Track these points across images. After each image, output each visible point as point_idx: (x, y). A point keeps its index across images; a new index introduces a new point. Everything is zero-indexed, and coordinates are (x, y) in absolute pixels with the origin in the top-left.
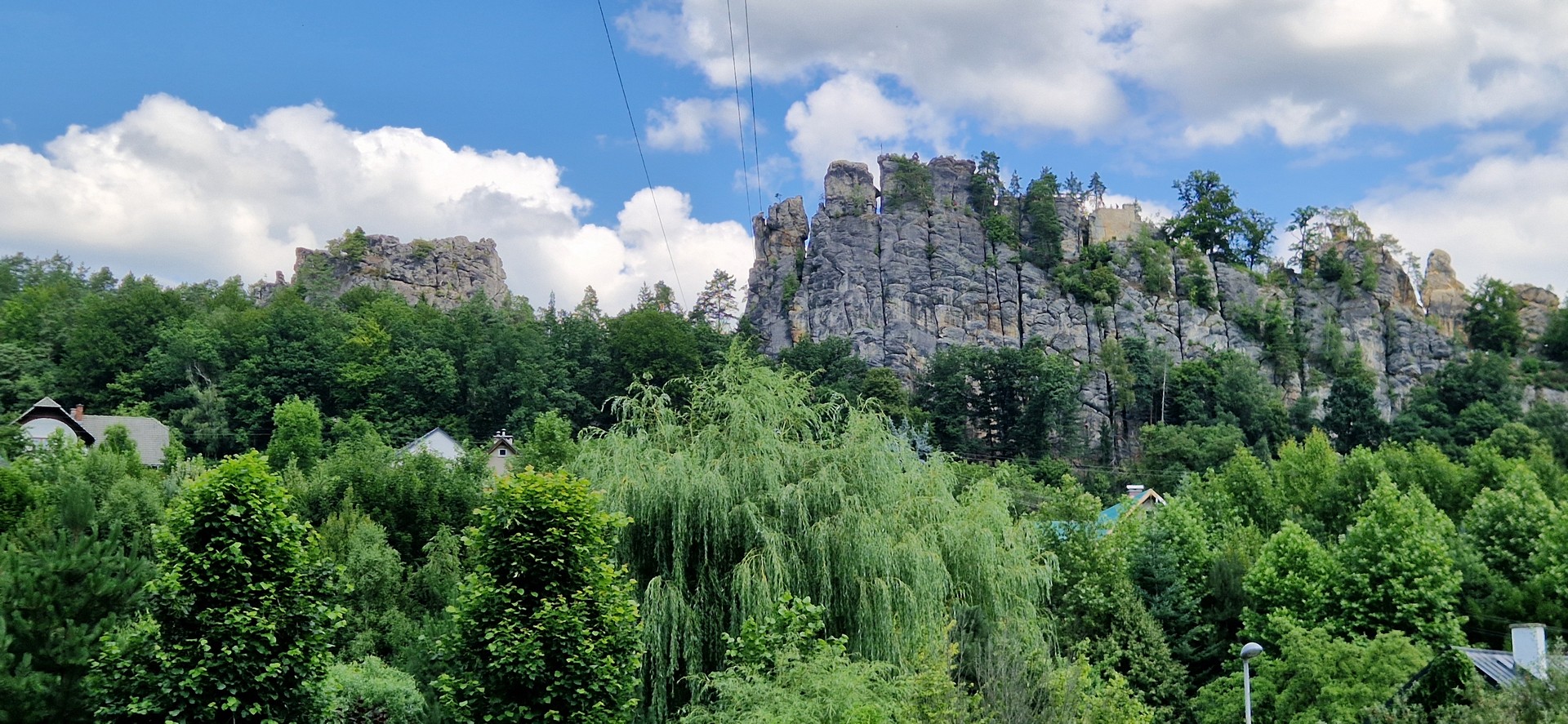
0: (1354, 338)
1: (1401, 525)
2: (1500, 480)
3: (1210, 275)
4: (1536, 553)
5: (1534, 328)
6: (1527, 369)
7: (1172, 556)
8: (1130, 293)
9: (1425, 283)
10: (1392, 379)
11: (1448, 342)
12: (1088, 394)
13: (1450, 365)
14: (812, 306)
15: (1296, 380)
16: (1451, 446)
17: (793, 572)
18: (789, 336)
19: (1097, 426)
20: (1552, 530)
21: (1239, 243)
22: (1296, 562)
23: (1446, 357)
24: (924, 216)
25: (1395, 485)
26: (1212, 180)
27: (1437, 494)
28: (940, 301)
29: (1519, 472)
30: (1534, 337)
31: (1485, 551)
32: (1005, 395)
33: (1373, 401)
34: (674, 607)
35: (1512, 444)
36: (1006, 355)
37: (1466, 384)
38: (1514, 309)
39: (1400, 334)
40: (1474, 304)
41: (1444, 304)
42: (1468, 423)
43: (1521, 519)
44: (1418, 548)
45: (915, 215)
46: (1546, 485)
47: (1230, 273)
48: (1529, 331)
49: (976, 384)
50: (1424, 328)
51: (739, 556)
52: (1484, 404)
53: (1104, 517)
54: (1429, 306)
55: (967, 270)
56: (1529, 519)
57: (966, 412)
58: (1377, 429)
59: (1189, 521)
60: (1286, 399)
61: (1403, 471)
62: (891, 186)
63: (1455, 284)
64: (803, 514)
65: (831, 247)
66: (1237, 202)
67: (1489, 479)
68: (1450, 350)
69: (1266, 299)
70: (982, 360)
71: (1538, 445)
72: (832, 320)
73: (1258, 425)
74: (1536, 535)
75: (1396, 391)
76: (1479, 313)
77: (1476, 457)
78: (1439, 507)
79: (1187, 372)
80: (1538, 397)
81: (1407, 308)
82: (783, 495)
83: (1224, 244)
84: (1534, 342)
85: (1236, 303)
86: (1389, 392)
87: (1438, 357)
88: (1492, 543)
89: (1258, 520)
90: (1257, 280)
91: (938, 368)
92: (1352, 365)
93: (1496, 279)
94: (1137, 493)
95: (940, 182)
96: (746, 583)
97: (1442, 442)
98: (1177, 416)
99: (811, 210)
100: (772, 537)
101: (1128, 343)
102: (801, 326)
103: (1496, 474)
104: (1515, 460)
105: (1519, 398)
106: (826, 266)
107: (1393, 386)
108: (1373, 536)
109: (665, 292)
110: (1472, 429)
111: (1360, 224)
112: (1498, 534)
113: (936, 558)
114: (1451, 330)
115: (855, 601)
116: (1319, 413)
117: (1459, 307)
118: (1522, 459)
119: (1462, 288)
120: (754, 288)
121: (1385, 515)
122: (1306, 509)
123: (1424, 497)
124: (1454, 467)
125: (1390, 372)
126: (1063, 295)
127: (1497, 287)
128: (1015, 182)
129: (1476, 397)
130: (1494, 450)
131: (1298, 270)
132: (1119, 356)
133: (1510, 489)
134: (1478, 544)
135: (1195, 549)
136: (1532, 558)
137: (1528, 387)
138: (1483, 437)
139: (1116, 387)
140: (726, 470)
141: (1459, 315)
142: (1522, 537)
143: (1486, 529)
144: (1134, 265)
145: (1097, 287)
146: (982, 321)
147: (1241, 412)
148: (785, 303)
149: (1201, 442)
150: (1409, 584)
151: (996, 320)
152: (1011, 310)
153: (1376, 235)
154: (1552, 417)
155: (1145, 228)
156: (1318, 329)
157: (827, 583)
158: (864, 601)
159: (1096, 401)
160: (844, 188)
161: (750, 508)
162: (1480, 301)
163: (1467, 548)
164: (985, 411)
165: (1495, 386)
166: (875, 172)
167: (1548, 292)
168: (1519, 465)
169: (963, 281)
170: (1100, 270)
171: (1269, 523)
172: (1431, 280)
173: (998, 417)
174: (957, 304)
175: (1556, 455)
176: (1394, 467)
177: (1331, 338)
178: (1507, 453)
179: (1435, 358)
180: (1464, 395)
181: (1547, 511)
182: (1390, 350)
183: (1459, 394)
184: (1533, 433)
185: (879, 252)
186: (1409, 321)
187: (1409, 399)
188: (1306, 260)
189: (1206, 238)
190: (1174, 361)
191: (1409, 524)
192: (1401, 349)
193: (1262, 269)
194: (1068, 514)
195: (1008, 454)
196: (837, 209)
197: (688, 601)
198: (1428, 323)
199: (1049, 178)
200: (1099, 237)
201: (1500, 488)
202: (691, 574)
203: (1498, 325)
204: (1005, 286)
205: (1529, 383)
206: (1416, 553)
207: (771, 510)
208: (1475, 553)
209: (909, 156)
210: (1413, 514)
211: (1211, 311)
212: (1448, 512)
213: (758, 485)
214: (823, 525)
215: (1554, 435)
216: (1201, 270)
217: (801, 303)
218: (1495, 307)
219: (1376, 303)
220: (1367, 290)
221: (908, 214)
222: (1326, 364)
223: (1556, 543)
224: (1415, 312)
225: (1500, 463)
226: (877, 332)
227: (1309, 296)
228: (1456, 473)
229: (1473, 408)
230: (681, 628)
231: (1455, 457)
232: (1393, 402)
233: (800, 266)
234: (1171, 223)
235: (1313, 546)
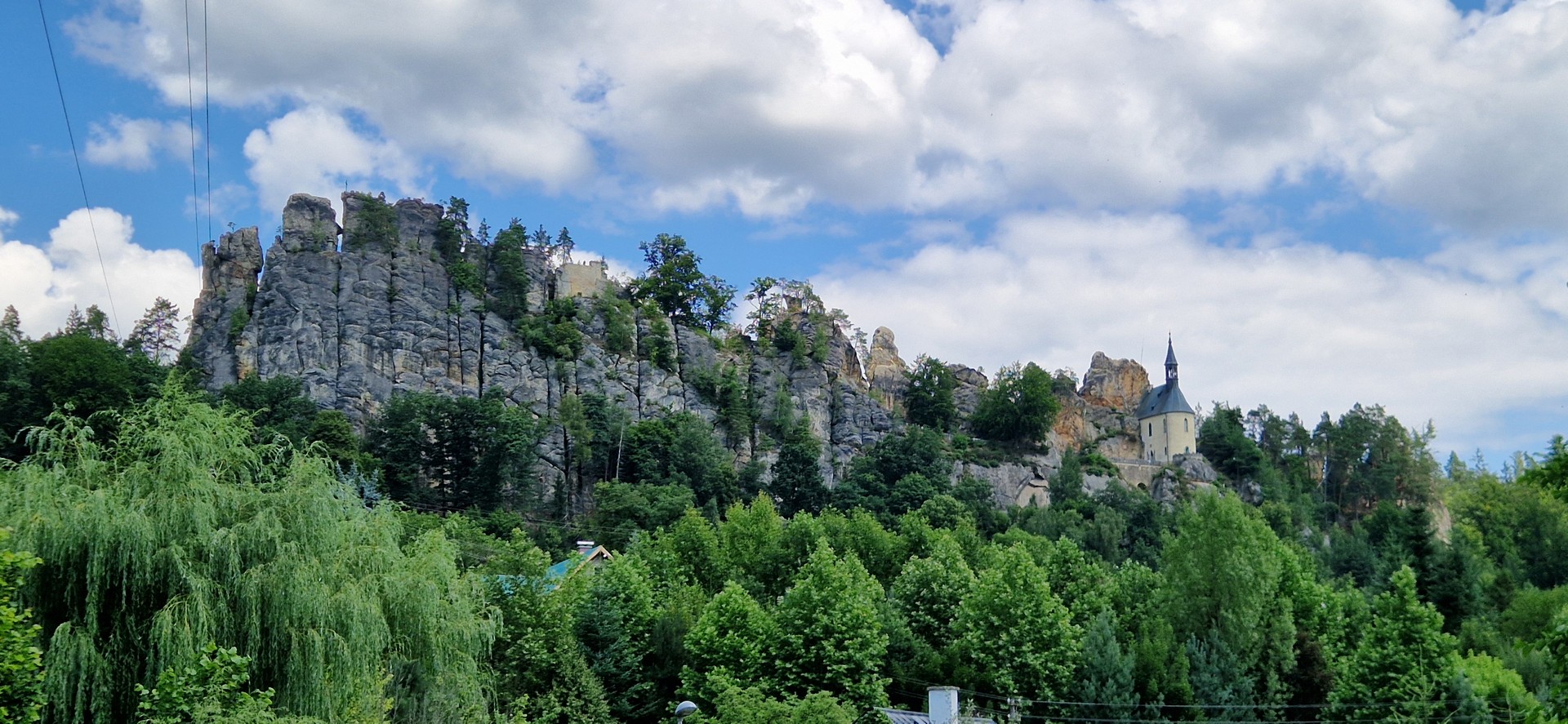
0: (803, 407)
1: (835, 589)
2: (927, 549)
3: (672, 337)
4: (956, 619)
5: (966, 407)
6: (957, 445)
7: (618, 613)
8: (593, 350)
9: (870, 358)
10: (835, 448)
11: (888, 415)
12: (545, 448)
13: (889, 437)
14: (262, 341)
15: (747, 444)
16: (885, 515)
17: (219, 621)
18: (235, 372)
19: (552, 481)
20: (971, 597)
21: (702, 308)
22: (736, 622)
23: (886, 429)
24: (388, 257)
25: (831, 550)
26: (678, 245)
27: (870, 560)
28: (399, 345)
29: (945, 540)
30: (964, 415)
31: (911, 616)
32: (461, 445)
33: (817, 469)
34: (83, 655)
35: (941, 516)
36: (465, 405)
37: (902, 456)
38: (948, 388)
39: (845, 405)
40: (913, 381)
41: (886, 379)
42: (902, 493)
43: (944, 587)
44: (850, 611)
45: (378, 256)
46: (968, 555)
47: (692, 336)
48: (960, 409)
49: (431, 432)
50: (867, 401)
51: (161, 602)
52: (918, 476)
53: (552, 572)
54: (873, 380)
55: (429, 315)
56: (951, 587)
57: (419, 461)
58: (820, 495)
59: (635, 578)
60: (736, 462)
61: (841, 537)
62: (354, 225)
63: (897, 359)
64: (234, 560)
65: (287, 283)
66: (701, 268)
67: (918, 547)
68: (889, 423)
69: (725, 364)
70: (439, 408)
71: (963, 517)
72: (283, 358)
73: (708, 486)
74: (957, 602)
75: (838, 460)
76: (917, 389)
77: (908, 526)
78: (871, 573)
79: (644, 430)
80: (966, 472)
81: (853, 382)
82: (214, 539)
83: (686, 308)
84: (964, 420)
85: (694, 366)
86: (833, 460)
87: (878, 429)
88: (917, 608)
89: (702, 579)
90: (716, 345)
91: (392, 413)
92: (800, 433)
93: (934, 358)
94: (588, 550)
95: (406, 224)
96: (167, 631)
97: (878, 510)
98: (631, 474)
99: (267, 242)
100: (199, 584)
101: (588, 399)
102: (248, 362)
103: (925, 543)
104: (942, 531)
105: (949, 472)
106: (280, 301)
107: (836, 455)
108: (809, 599)
109: (98, 318)
110: (905, 499)
111: (815, 298)
112: (923, 599)
113: (375, 609)
114: (891, 404)
115: (285, 653)
116: (767, 478)
117: (900, 383)
118: (949, 530)
119: (903, 365)
120: (199, 320)
121: (821, 578)
122: (749, 570)
123: (858, 562)
124: (887, 535)
125: (834, 441)
126: (526, 347)
127: (934, 365)
128: (484, 229)
129: (911, 469)
130: (923, 520)
131: (754, 337)
132: (578, 412)
133: (936, 558)
134: (904, 609)
135: (640, 606)
136: (952, 624)
137: (957, 461)
138: (915, 507)
139: (573, 443)
140: (153, 511)
141: (899, 390)
142: (944, 603)
143: (912, 595)
144: (598, 323)
145: (560, 341)
146: (441, 369)
147: (693, 473)
148: (232, 337)
149: (653, 500)
150: (839, 646)
151: (456, 369)
152: (473, 360)
153: (828, 310)
154: (977, 492)
155: (611, 285)
156: (770, 396)
157: (255, 633)
158: (295, 653)
159: (552, 455)
160: (304, 223)
161: (177, 552)
162: (919, 378)
163: (894, 613)
164: (439, 460)
165: (928, 459)
166: (338, 208)
167: (979, 374)
168: (945, 535)
169: (424, 326)
170: (565, 324)
171: (712, 583)
172: (876, 356)
173: (452, 466)
174: (416, 349)
175: (979, 528)
176: (833, 533)
177: (781, 405)
178: (935, 523)
179: (876, 430)
180: (900, 466)
181: (967, 579)
182: (835, 420)
183: (895, 465)
184: (959, 504)
185: (338, 290)
186: (854, 394)
187: (850, 468)
188: (763, 328)
189: (669, 301)
190: (631, 419)
191: (843, 588)
192: (845, 420)
193: (720, 334)
194: (516, 568)
195: (460, 505)
196: (295, 243)
197: (99, 649)
198: (871, 396)
199: (518, 229)
200: (565, 291)
201: (927, 556)
202: (105, 621)
203: (934, 402)
204: (468, 335)
205: (958, 458)
206: (848, 615)
207: (200, 555)
208: (901, 618)
209: (375, 195)
210: (847, 579)
211: (671, 372)
212: (879, 577)
213: (186, 527)
214: (256, 572)
215: (978, 509)
216: (663, 332)
217: (250, 339)
218: (932, 384)
219: (825, 374)
220: (818, 361)
221: (371, 254)
222: (776, 430)
223: (974, 610)
224: (860, 385)
225: (928, 531)
226: (330, 374)
227: (763, 364)
228: (889, 540)
229: (907, 479)
230: (90, 678)
231: (889, 525)
232: (835, 471)
233: (251, 299)
234: (635, 283)
235: (753, 606)
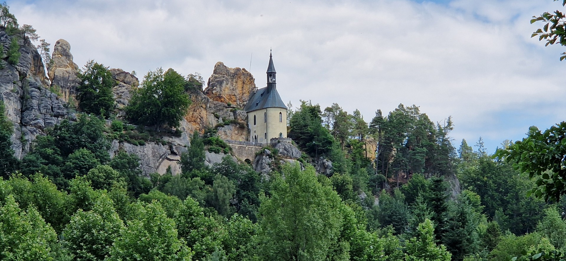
1: (19, 233)
2: (90, 204)
4: (110, 256)
5: (122, 100)
6: (115, 128)
9: (52, 62)
10: (24, 129)
11: (64, 105)
13: (65, 122)
16: (60, 179)
20: (121, 240)
23: (63, 116)
25: (17, 204)
27: (46, 212)
30: (121, 106)
31: (76, 254)
33: (10, 144)
35: (102, 180)
37: (74, 136)
38: (109, 86)
39: (32, 97)
40: (84, 81)
41: (64, 78)
42: (73, 163)
43: (101, 232)
44: (30, 250)
46: (119, 209)
48: (118, 102)
50: (49, 94)
52: (85, 151)
54: (54, 79)
56: (106, 232)
58: (11, 163)
61: (25, 194)
63: (72, 64)
68: (65, 111)
71: (118, 182)
74: (110, 243)
75: (26, 138)
76: (86, 87)
77: (75, 187)
78: (47, 221)
80: (121, 148)
81: (39, 80)
84: (121, 110)
86: (22, 138)
87: (57, 116)
88: (81, 248)
93: (99, 64)
97: (55, 175)
103: (88, 200)
104: (101, 191)
105: (108, 148)
107: (24, 134)
110: (76, 168)
111: (11, 16)
112: (85, 241)
114: (67, 97)
117: (73, 81)
118: (106, 190)
119: (76, 68)
121: (8, 225)
123: (37, 213)
124: (60, 194)
125: (23, 124)
127: (99, 69)
129: (80, 145)
130: (87, 183)
133: (95, 211)
134: (71, 248)
137: (115, 140)
138: (82, 173)
141: (73, 87)
142: (101, 244)
143: (78, 238)
153: (21, 25)
154: (129, 163)
162: (88, 78)
163: (64, 251)
165: (94, 138)
167: (132, 76)
168: (103, 194)
172: (56, 61)
175: (129, 189)
176: (18, 191)
178: (96, 185)
179: (55, 116)
180: (72, 143)
181: (118, 227)
182: (24, 108)
183: (69, 142)
184: (115, 172)
186: (39, 89)
187: (35, 144)
191: (25, 233)
192: (32, 108)
198: (52, 91)
201: (89, 210)
203: (98, 97)
205: (116, 138)
206: (28, 253)
208: (69, 254)
210: (28, 226)
212: (53, 225)
215: (129, 176)
218: (98, 83)
219: (17, 73)
220: (12, 64)
223: (122, 249)
224: (44, 82)
225: (91, 192)
228: (61, 197)
229: (77, 153)
231: (61, 186)
232: (24, 145)
